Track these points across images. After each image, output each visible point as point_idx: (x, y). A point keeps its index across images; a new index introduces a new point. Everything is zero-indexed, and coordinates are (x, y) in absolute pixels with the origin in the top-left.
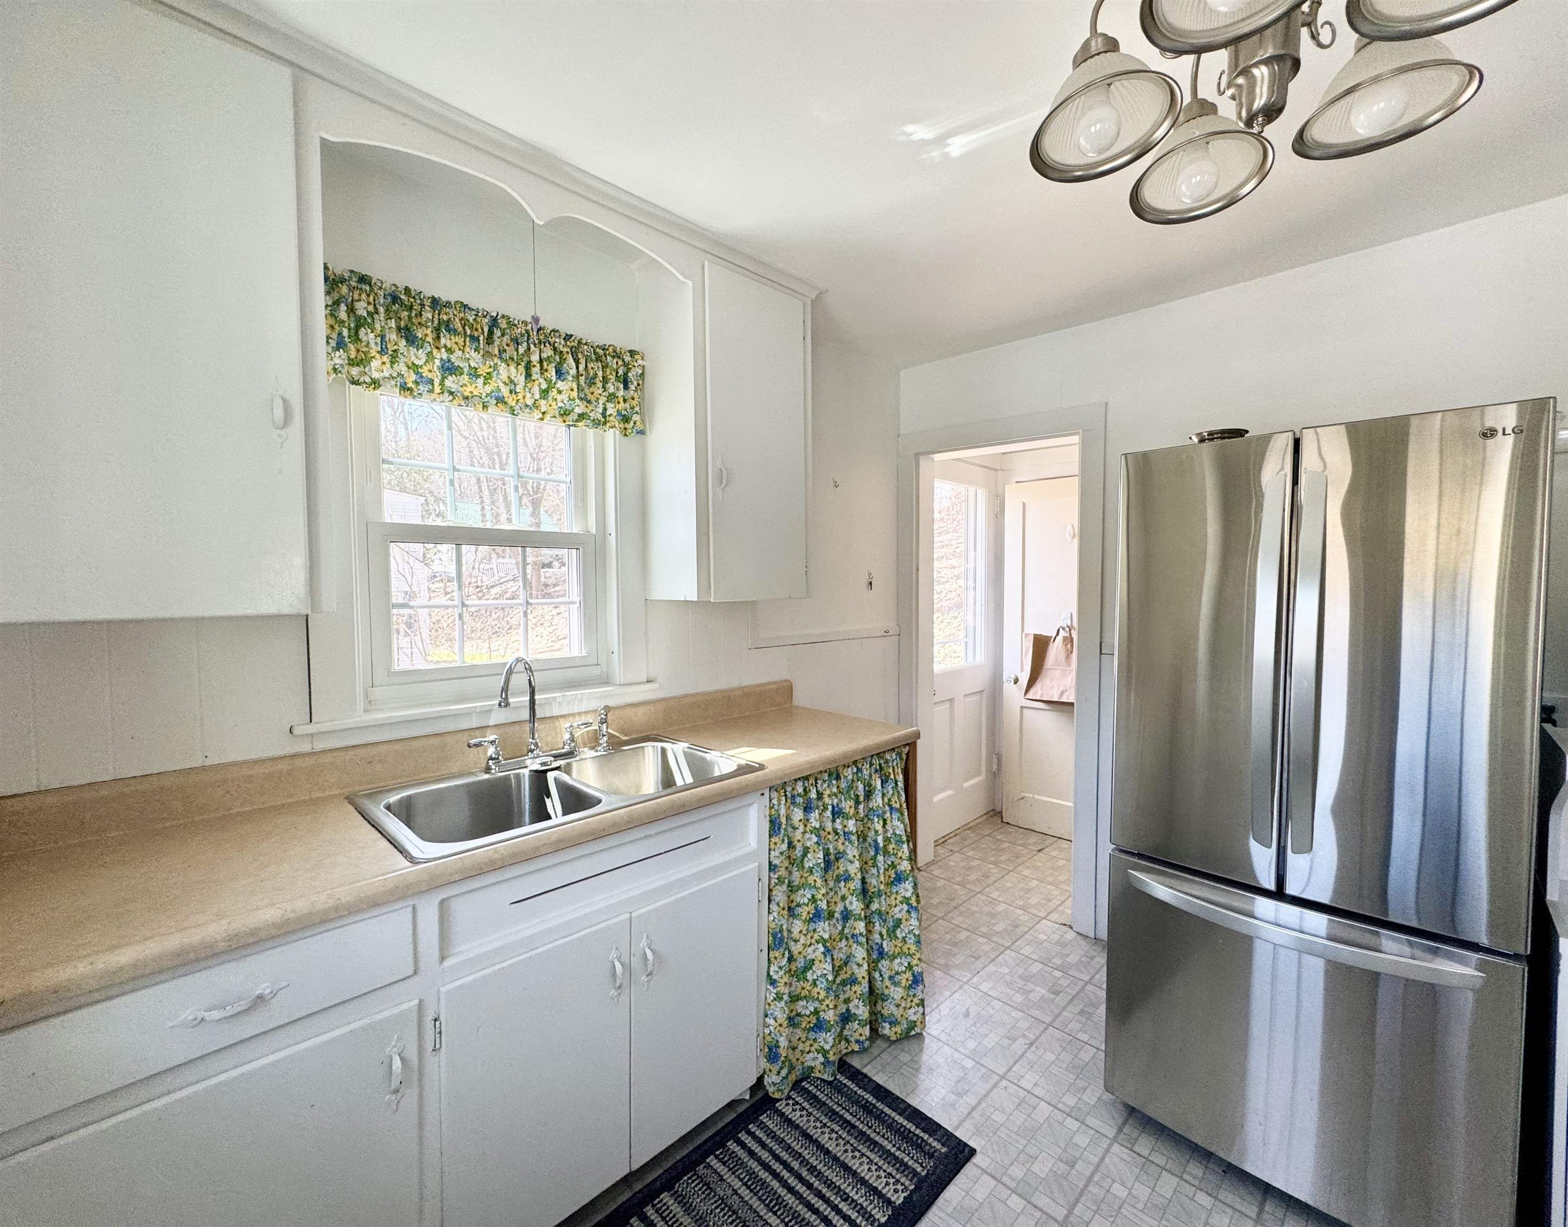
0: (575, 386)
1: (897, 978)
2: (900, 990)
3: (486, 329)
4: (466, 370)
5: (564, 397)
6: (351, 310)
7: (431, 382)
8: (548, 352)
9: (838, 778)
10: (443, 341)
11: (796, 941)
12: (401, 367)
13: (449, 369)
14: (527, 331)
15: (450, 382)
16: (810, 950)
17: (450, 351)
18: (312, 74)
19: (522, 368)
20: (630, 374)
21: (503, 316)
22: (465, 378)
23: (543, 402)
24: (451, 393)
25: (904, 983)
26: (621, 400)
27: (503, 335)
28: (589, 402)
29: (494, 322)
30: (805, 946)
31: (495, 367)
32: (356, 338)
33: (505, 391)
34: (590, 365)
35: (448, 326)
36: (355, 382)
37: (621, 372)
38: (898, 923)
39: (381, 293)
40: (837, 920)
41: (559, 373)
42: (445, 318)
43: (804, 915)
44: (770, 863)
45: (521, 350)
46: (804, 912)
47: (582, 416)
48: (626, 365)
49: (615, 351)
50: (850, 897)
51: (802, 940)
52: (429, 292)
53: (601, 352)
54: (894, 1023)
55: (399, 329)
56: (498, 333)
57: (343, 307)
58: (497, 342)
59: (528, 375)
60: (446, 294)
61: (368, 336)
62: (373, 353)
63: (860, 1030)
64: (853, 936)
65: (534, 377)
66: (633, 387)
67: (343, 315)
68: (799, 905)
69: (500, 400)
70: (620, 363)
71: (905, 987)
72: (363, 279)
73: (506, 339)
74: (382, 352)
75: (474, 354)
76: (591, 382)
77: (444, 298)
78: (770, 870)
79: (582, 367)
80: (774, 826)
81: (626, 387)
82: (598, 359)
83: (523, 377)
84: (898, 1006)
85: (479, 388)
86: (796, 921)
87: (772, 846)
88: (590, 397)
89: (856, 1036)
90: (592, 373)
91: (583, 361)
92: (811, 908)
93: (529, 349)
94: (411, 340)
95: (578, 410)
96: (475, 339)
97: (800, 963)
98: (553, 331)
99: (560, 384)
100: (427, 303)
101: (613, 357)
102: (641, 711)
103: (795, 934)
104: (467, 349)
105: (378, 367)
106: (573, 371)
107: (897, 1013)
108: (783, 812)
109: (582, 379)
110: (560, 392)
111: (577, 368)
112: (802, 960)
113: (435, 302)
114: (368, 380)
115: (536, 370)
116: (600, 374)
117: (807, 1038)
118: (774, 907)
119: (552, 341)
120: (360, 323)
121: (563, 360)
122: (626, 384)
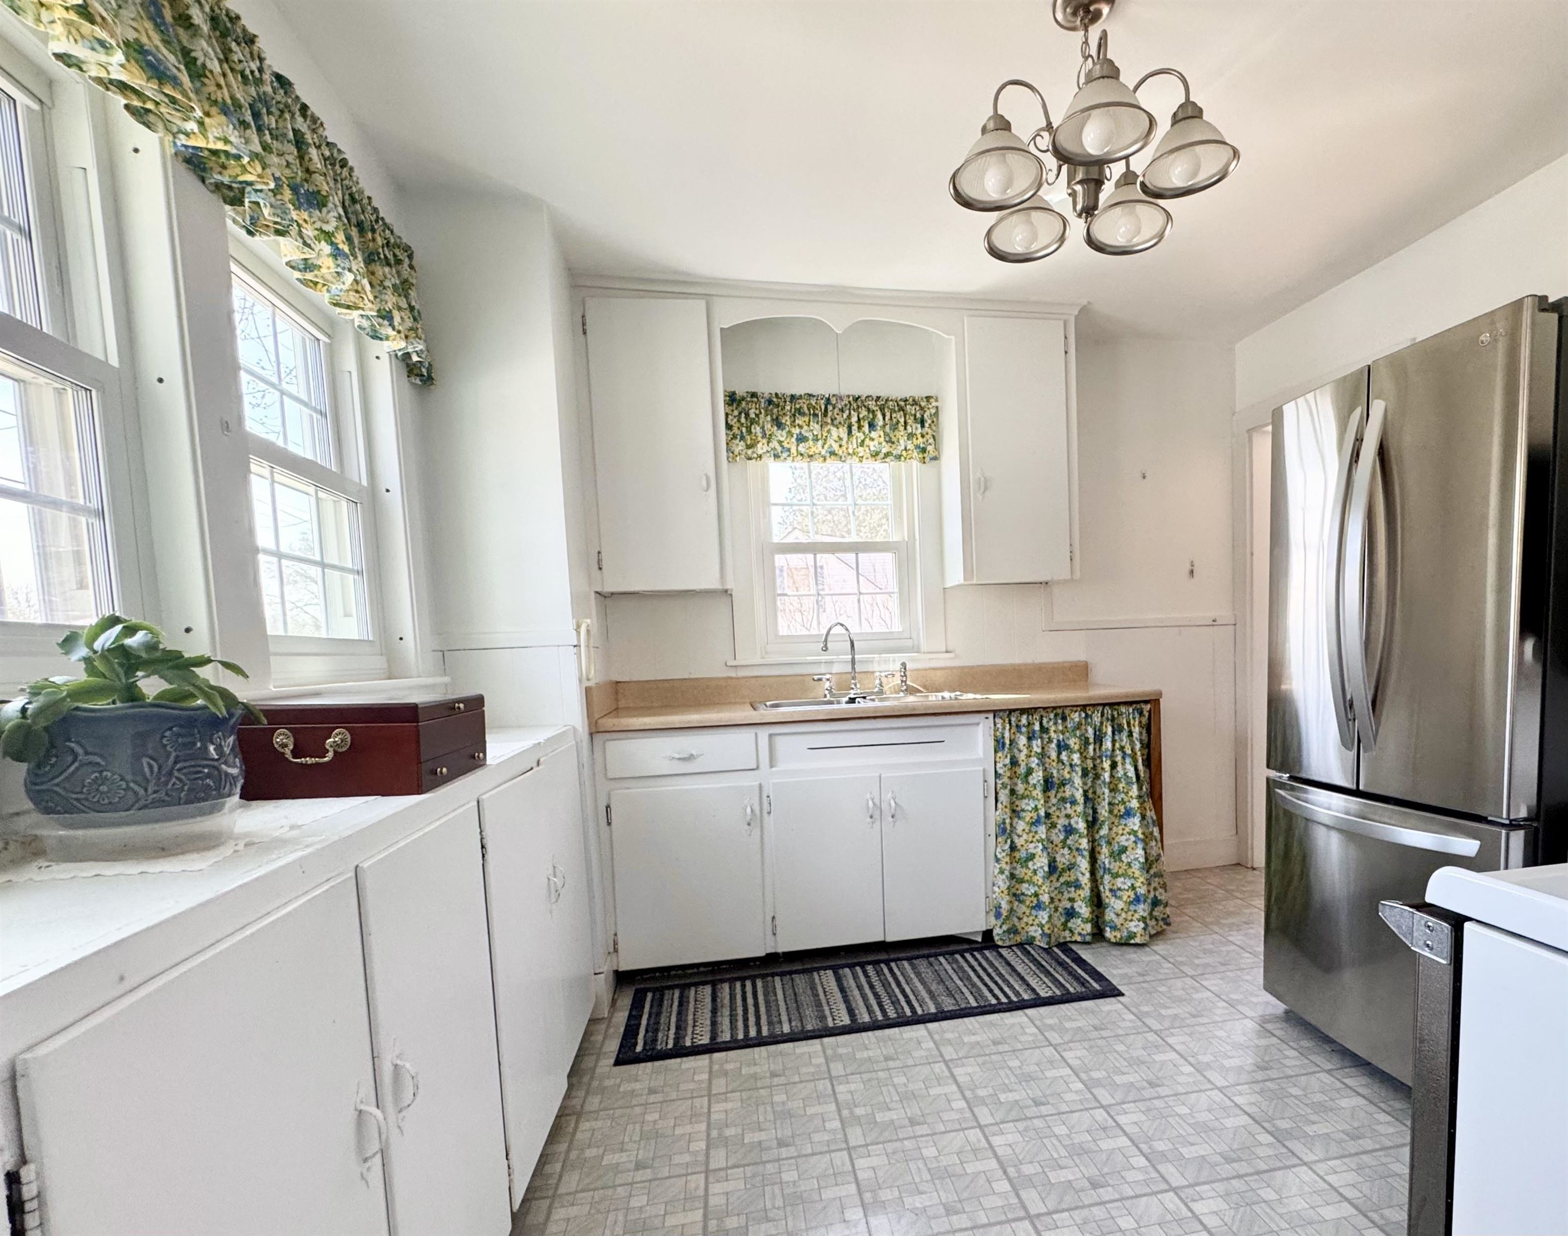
0: (882, 434)
1: (1119, 893)
2: (1121, 903)
3: (823, 407)
4: (811, 438)
5: (876, 442)
6: (747, 415)
7: (789, 450)
8: (864, 413)
9: (1064, 719)
10: (797, 422)
11: (1019, 836)
12: (774, 444)
13: (801, 439)
14: (849, 402)
15: (802, 447)
16: (1032, 845)
17: (801, 427)
18: (718, 296)
19: (846, 429)
20: (925, 416)
21: (834, 395)
22: (811, 443)
23: (860, 449)
24: (802, 455)
25: (1125, 898)
26: (919, 436)
27: (834, 408)
28: (893, 443)
29: (828, 401)
30: (1027, 841)
31: (829, 431)
32: (749, 432)
33: (836, 447)
34: (894, 415)
35: (800, 412)
36: (750, 459)
37: (918, 415)
38: (1124, 850)
39: (763, 401)
40: (1060, 831)
41: (872, 426)
42: (798, 406)
43: (1027, 819)
44: (996, 772)
45: (845, 416)
46: (1028, 816)
47: (887, 455)
48: (922, 408)
49: (914, 400)
50: (1076, 818)
51: (1025, 836)
52: (789, 392)
53: (902, 403)
54: (1114, 928)
55: (773, 420)
56: (830, 408)
57: (743, 415)
58: (830, 414)
59: (850, 433)
60: (797, 391)
61: (757, 429)
62: (759, 439)
63: (1082, 926)
64: (1078, 849)
65: (854, 432)
66: (927, 425)
67: (743, 420)
68: (1023, 810)
69: (833, 453)
70: (918, 408)
71: (1126, 902)
72: (754, 395)
73: (836, 411)
74: (763, 437)
75: (816, 425)
76: (895, 427)
77: (798, 394)
78: (996, 778)
79: (887, 418)
80: (999, 744)
81: (923, 426)
82: (901, 409)
83: (846, 435)
84: (1118, 915)
85: (818, 448)
86: (1020, 822)
87: (998, 759)
88: (894, 439)
89: (1079, 930)
90: (895, 420)
91: (888, 415)
92: (1034, 815)
93: (850, 414)
94: (780, 425)
95: (884, 451)
96: (815, 415)
97: (1023, 854)
98: (868, 397)
99: (873, 434)
100: (788, 399)
101: (912, 405)
102: (939, 673)
103: (1019, 831)
104: (811, 423)
105: (761, 448)
106: (881, 423)
107: (1118, 921)
108: (1007, 735)
109: (887, 427)
110: (873, 439)
111: (884, 419)
112: (1025, 852)
113: (793, 397)
114: (755, 455)
115: (855, 428)
116: (902, 420)
117: (1031, 914)
118: (999, 805)
119: (866, 404)
120: (753, 422)
121: (875, 416)
122: (922, 422)
